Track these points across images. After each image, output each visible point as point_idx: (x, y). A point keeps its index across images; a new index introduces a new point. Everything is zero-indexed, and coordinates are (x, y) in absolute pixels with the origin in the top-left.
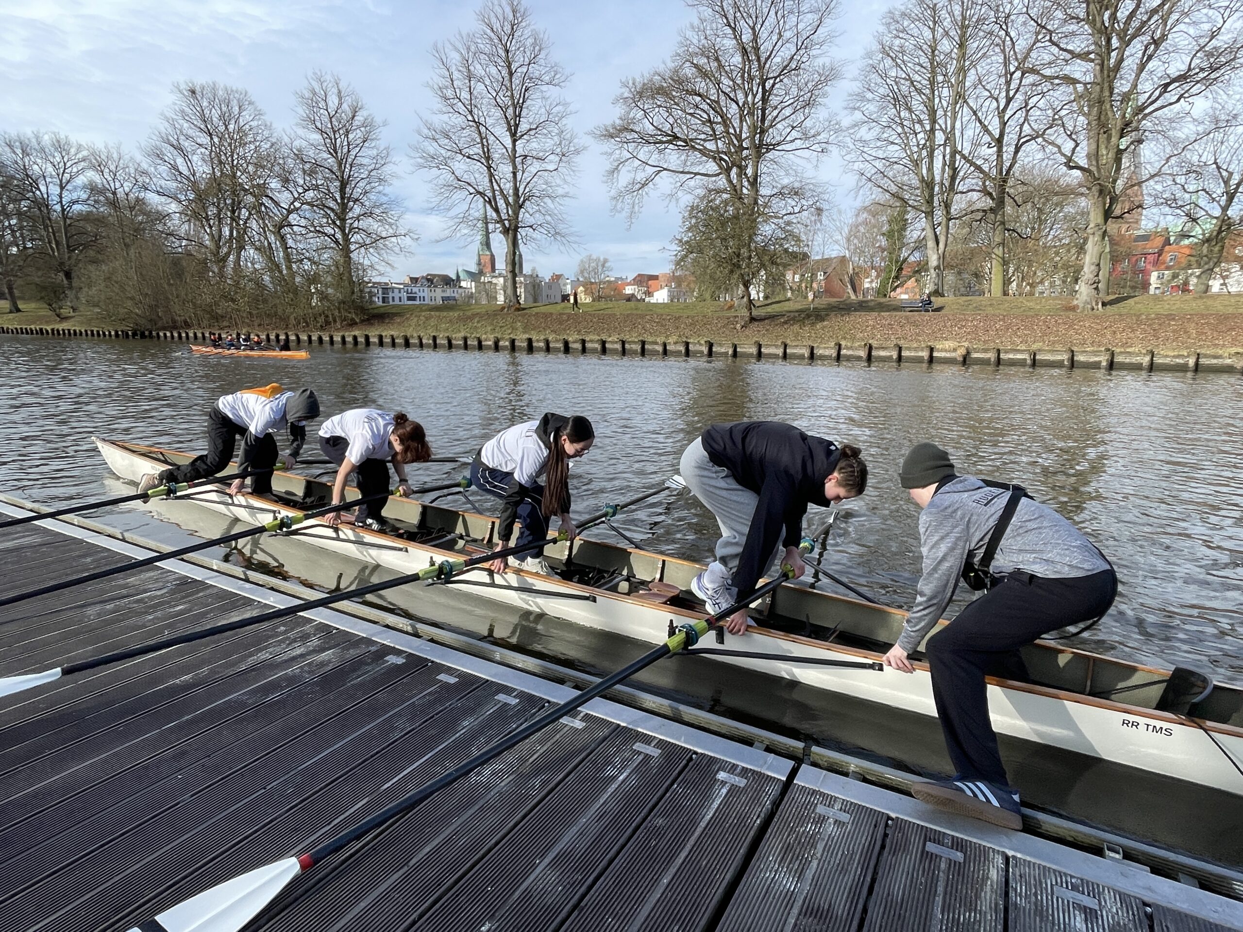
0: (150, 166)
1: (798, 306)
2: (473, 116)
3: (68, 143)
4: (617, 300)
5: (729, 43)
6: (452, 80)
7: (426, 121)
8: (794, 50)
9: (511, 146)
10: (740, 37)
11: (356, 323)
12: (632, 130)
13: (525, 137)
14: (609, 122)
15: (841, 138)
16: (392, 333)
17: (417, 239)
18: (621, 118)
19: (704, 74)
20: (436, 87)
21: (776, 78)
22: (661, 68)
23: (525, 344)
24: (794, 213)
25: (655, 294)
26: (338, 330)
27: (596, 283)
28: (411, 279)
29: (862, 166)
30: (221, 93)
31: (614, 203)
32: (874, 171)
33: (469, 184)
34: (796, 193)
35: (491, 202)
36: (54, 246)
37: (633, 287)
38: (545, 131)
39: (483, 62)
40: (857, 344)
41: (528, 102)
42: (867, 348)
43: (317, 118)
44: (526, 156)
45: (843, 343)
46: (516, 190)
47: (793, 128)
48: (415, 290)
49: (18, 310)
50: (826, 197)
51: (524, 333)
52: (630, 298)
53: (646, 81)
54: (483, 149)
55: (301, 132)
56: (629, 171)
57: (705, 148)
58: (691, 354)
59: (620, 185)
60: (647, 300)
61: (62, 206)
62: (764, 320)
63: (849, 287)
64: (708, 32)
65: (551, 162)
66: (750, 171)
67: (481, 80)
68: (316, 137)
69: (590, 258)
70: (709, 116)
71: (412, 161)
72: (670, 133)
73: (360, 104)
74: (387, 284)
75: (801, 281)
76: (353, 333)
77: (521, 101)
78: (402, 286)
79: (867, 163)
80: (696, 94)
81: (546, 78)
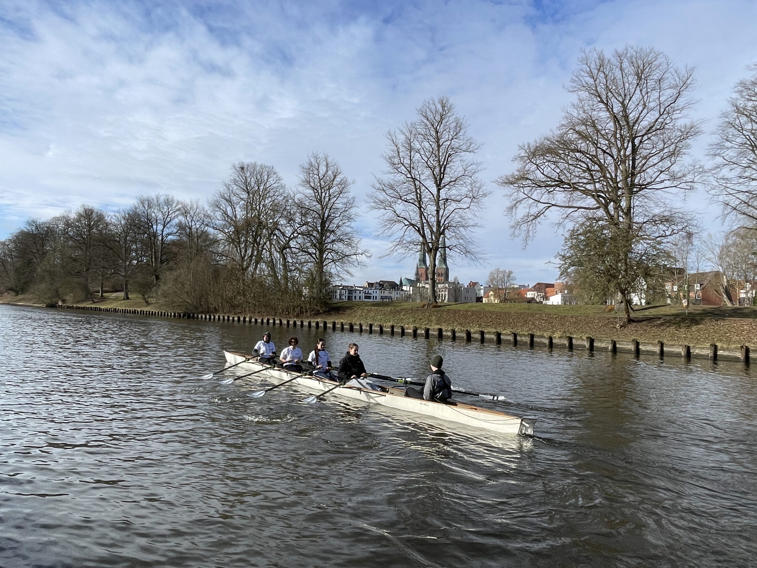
0: (212, 212)
1: (674, 311)
2: (411, 175)
3: (173, 201)
4: (519, 302)
5: (604, 114)
6: (399, 153)
7: (379, 179)
8: (657, 115)
9: (436, 193)
10: (612, 109)
11: (320, 313)
12: (527, 179)
13: (447, 187)
14: (509, 173)
15: (704, 178)
16: (342, 321)
17: (370, 257)
18: (518, 171)
19: (584, 137)
20: (387, 157)
21: (643, 136)
22: (549, 134)
23: (436, 333)
24: (666, 236)
25: (551, 298)
26: (307, 317)
27: (503, 289)
28: (369, 284)
29: (726, 198)
30: (258, 168)
31: (513, 230)
32: (738, 202)
33: (405, 219)
34: (666, 220)
35: (420, 231)
36: (153, 260)
37: (533, 293)
38: (461, 182)
39: (420, 140)
40: (733, 346)
41: (451, 164)
42: (744, 351)
43: (312, 180)
44: (447, 199)
45: (719, 345)
46: (439, 222)
47: (662, 172)
48: (370, 291)
49: (128, 298)
50: (695, 223)
51: (437, 324)
52: (531, 301)
53: (538, 145)
54: (417, 195)
55: (301, 189)
56: (525, 208)
57: (587, 189)
58: (574, 347)
59: (517, 218)
60: (544, 302)
61: (162, 237)
62: (642, 321)
63: (725, 296)
64: (586, 108)
65: (465, 203)
66: (623, 204)
67: (418, 151)
68: (310, 192)
69: (498, 271)
70: (588, 165)
71: (368, 205)
72: (557, 179)
73: (339, 170)
74: (352, 287)
75: (679, 291)
76: (317, 320)
77: (445, 164)
78: (362, 289)
79: (731, 196)
80: (578, 152)
81: (464, 148)
